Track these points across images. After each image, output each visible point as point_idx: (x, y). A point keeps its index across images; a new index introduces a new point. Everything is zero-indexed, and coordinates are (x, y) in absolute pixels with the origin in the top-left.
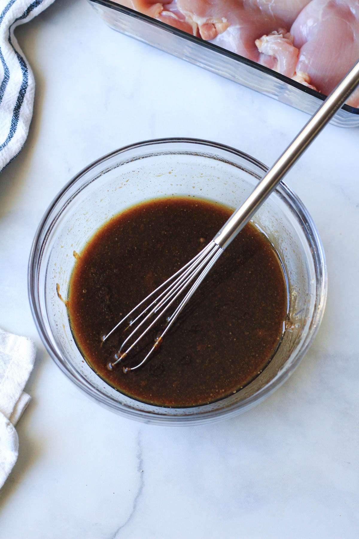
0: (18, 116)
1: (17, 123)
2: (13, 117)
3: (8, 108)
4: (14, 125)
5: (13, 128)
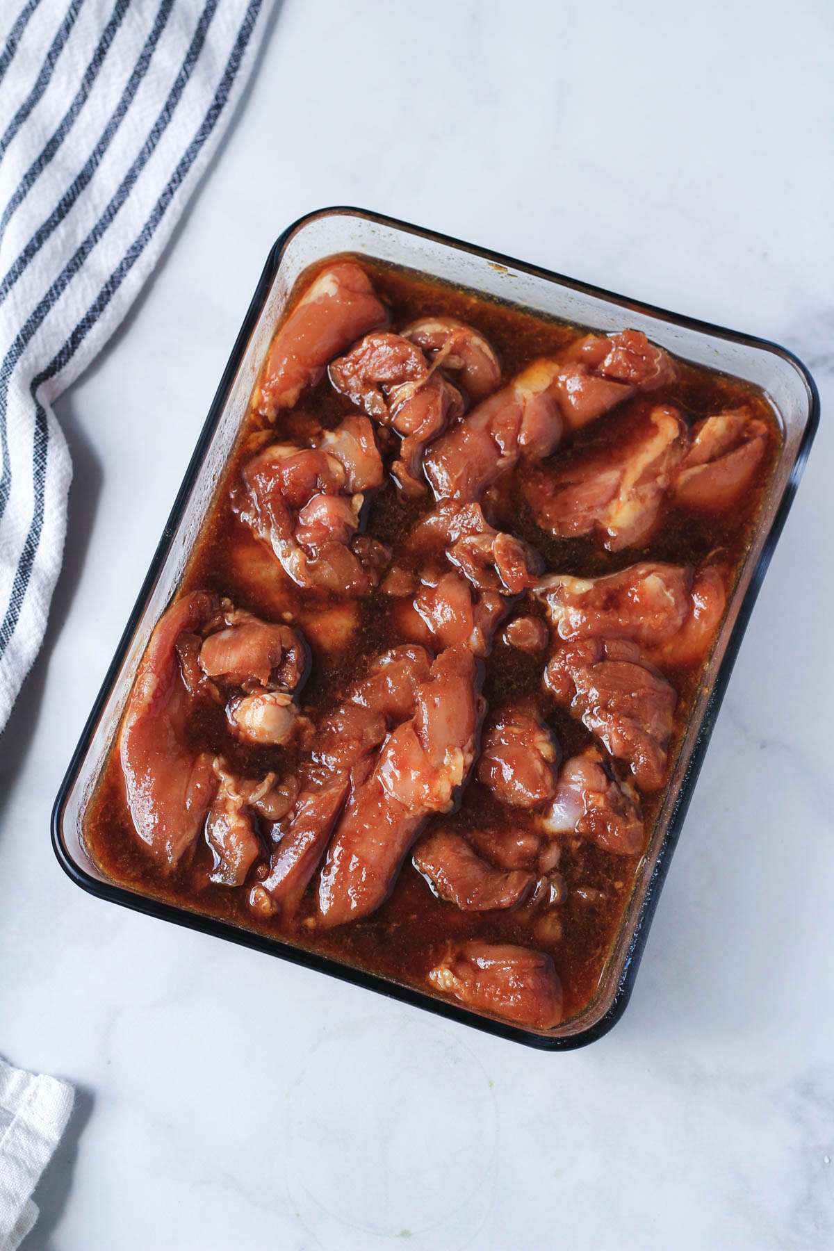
0: (30, 574)
1: (25, 590)
2: (17, 574)
3: (9, 555)
4: (17, 592)
5: (16, 598)
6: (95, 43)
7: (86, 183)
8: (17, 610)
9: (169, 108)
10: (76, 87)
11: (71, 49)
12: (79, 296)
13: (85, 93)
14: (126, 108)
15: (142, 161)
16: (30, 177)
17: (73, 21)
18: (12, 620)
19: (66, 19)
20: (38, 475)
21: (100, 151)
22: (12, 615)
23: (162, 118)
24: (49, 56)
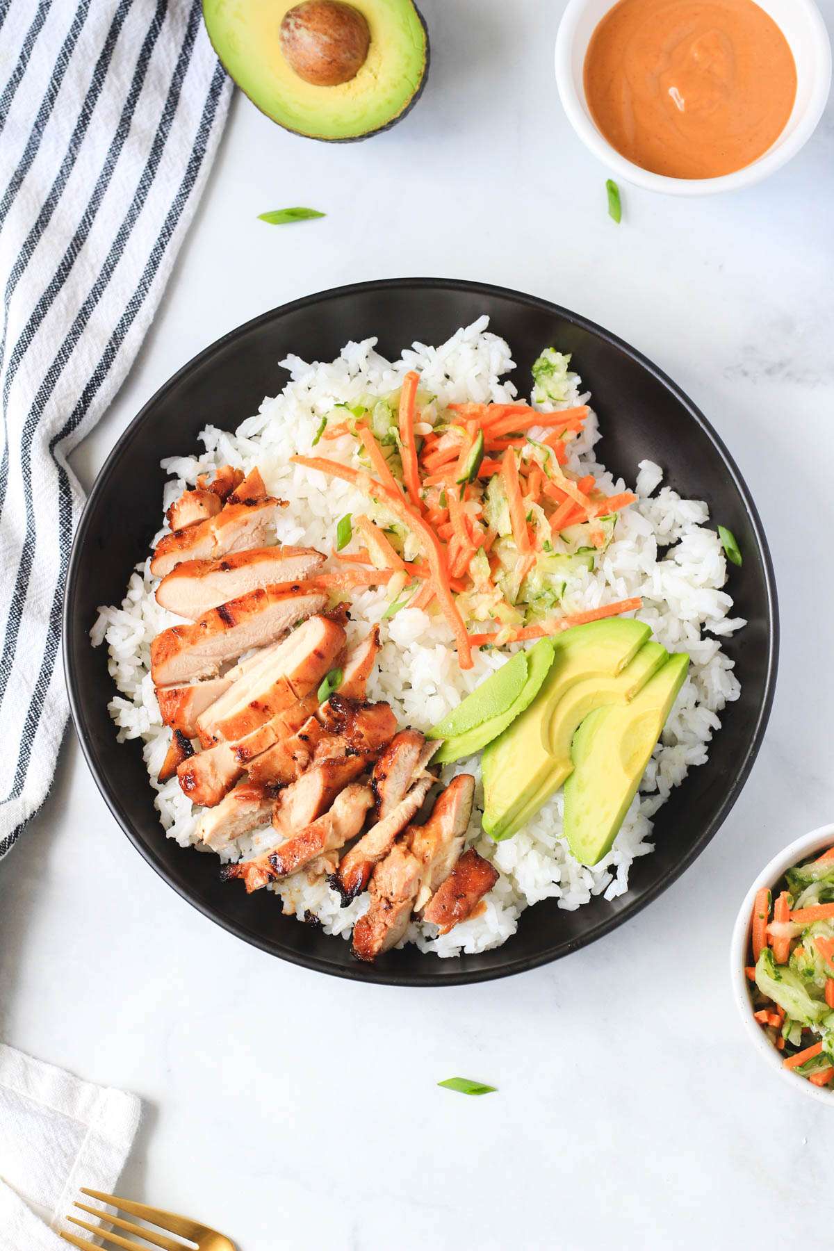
6: (78, 110)
7: (82, 244)
8: (51, 662)
9: (152, 165)
10: (64, 151)
11: (56, 117)
12: (86, 356)
13: (73, 154)
14: (112, 168)
15: (132, 218)
16: (30, 246)
17: (57, 92)
18: (47, 672)
19: (50, 91)
20: (64, 536)
21: (91, 212)
22: (47, 667)
23: (146, 175)
24: (36, 125)
